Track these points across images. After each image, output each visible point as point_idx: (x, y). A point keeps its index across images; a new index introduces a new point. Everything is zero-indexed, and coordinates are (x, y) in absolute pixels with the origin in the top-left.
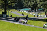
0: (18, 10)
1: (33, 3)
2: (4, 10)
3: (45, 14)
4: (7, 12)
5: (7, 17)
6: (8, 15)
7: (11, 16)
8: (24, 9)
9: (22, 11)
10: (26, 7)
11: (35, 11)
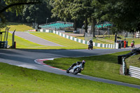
0: (34, 28)
1: (81, 6)
3: (115, 41)
4: (1, 33)
6: (4, 42)
7: (14, 46)
8: (52, 25)
9: (47, 31)
10: (59, 19)
11: (86, 31)
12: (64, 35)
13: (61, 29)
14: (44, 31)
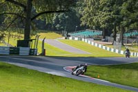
1: (110, 15)
2: (23, 35)
4: (32, 40)
5: (30, 54)
6: (34, 49)
7: (43, 54)
8: (81, 34)
9: (76, 39)
10: (88, 28)
11: (115, 40)
12: (93, 43)
13: (90, 37)
14: (73, 39)
